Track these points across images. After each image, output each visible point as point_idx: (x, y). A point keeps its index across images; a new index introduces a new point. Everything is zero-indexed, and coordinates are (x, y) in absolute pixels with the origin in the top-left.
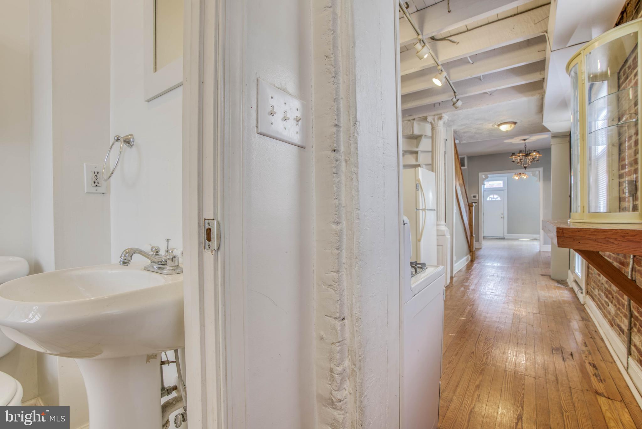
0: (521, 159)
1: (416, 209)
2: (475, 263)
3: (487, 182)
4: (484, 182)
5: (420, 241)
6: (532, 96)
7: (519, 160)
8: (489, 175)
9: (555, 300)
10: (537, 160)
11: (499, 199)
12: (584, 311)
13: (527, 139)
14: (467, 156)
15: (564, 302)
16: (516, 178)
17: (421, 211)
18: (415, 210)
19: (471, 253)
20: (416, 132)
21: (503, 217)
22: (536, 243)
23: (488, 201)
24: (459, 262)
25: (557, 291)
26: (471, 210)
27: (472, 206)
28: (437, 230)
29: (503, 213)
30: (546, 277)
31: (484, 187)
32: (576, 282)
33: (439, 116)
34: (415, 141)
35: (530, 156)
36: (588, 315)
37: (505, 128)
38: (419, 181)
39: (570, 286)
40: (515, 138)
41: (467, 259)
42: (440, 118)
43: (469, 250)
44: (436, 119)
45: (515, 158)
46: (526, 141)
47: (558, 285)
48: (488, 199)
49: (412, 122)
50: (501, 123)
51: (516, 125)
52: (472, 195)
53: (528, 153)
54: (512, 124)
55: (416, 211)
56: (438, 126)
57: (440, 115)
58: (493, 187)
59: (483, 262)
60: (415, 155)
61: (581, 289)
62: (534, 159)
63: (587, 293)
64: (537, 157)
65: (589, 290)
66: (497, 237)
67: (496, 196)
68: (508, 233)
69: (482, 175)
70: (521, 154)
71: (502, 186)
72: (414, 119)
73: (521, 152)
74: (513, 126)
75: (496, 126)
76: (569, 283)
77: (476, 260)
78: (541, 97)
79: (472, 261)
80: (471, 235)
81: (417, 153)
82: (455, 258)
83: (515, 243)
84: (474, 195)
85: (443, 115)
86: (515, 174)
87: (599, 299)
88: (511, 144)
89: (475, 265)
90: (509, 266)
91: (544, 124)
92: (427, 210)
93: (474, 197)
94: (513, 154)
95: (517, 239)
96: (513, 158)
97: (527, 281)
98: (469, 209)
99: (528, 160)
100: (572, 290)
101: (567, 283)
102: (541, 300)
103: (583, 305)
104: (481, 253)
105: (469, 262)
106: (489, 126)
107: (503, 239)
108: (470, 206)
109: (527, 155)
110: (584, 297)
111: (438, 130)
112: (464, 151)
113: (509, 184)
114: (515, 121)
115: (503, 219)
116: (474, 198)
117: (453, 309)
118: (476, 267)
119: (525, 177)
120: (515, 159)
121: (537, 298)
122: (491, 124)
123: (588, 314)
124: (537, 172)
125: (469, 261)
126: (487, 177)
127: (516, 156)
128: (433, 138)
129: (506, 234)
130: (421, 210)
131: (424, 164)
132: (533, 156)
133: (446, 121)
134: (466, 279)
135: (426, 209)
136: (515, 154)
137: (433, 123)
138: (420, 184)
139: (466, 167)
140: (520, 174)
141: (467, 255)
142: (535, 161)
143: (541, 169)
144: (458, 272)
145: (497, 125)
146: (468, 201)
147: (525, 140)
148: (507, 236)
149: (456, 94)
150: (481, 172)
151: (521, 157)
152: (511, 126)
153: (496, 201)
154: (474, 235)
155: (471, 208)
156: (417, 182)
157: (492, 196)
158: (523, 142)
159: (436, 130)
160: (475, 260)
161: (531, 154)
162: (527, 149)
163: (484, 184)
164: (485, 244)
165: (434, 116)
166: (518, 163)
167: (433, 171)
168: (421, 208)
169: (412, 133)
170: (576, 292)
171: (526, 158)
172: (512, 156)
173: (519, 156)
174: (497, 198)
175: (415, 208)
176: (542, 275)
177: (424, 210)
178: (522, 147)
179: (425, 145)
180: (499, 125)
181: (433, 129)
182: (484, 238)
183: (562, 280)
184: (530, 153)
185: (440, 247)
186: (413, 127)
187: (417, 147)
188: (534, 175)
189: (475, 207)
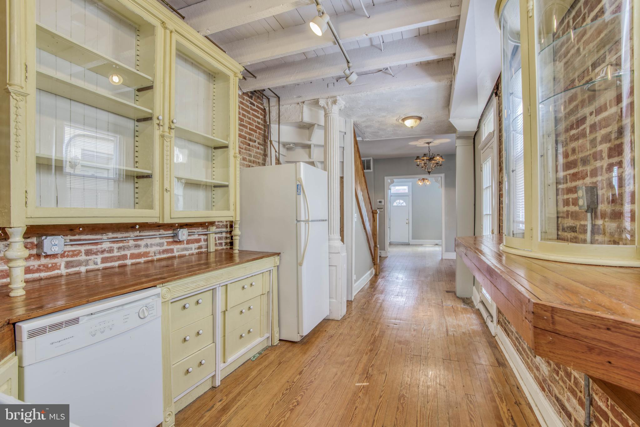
0: (425, 163)
1: (297, 220)
2: (379, 278)
3: (394, 187)
4: (390, 187)
5: (301, 264)
6: (440, 81)
7: (423, 164)
8: (394, 180)
9: (464, 331)
10: (440, 165)
11: (404, 204)
12: (497, 348)
13: (431, 142)
14: (373, 158)
15: (474, 332)
16: (420, 183)
17: (303, 224)
18: (295, 222)
19: (375, 266)
20: (307, 119)
21: (408, 223)
22: (438, 249)
23: (394, 206)
24: (361, 279)
25: (464, 315)
26: (375, 217)
27: (377, 213)
28: (330, 247)
29: (408, 219)
30: (451, 293)
31: (391, 192)
32: (482, 302)
33: (333, 99)
34: (307, 131)
35: (434, 160)
36: (502, 354)
37: (409, 123)
38: (300, 180)
39: (477, 307)
40: (420, 141)
41: (371, 273)
42: (335, 102)
43: (373, 262)
44: (330, 103)
45: (419, 161)
46: (430, 145)
47: (465, 306)
48: (395, 204)
49: (301, 105)
50: (406, 117)
51: (422, 121)
52: (378, 200)
53: (432, 157)
54: (417, 119)
55: (297, 224)
56: (332, 112)
57: (335, 99)
58: (399, 192)
59: (387, 275)
60: (307, 150)
61: (492, 317)
62: (437, 164)
63: (499, 322)
64: (441, 162)
65: (501, 320)
66: (403, 242)
67: (402, 201)
68: (413, 239)
69: (387, 180)
70: (425, 158)
71: (407, 191)
72: (304, 102)
73: (425, 155)
74: (418, 121)
75: (400, 121)
76: (475, 303)
77: (381, 273)
78: (449, 84)
79: (376, 275)
80: (375, 246)
81: (309, 147)
82: (354, 277)
83: (420, 249)
84: (380, 200)
85: (338, 98)
86: (419, 180)
87: (517, 338)
88: (415, 147)
89: (380, 280)
90: (414, 280)
91: (451, 120)
92: (312, 221)
93: (380, 202)
94: (418, 158)
95: (421, 245)
96: (417, 161)
97: (433, 302)
98: (373, 217)
99: (432, 165)
100: (478, 313)
101: (472, 302)
102: (450, 333)
103: (494, 337)
104: (387, 262)
105: (373, 277)
106: (392, 120)
107: (408, 244)
108: (374, 213)
109: (431, 159)
110: (495, 327)
111: (332, 117)
112: (369, 152)
113: (414, 189)
114: (420, 115)
115: (408, 224)
116: (380, 204)
117: (343, 363)
118: (379, 283)
119: (428, 183)
120: (420, 163)
121: (445, 329)
122: (395, 118)
123: (502, 352)
124: (440, 178)
125: (373, 275)
126: (392, 182)
127: (420, 159)
128: (325, 128)
129: (411, 240)
130: (303, 221)
131: (319, 162)
132: (436, 161)
133: (343, 107)
134: (367, 303)
135: (310, 220)
136: (420, 157)
137: (327, 108)
138: (301, 185)
139: (372, 170)
140: (423, 179)
141: (370, 268)
142: (438, 166)
143: (443, 175)
144: (358, 292)
145: (401, 119)
146: (371, 208)
147: (428, 143)
148: (412, 242)
149: (350, 65)
150: (387, 176)
151: (425, 160)
152: (416, 122)
153: (402, 206)
154: (378, 246)
155: (375, 215)
156: (298, 183)
157: (398, 201)
158: (427, 145)
159: (330, 117)
160: (379, 273)
161: (435, 159)
162: (431, 154)
163: (390, 189)
164: (391, 252)
165: (327, 99)
166: (422, 167)
167: (325, 170)
168: (303, 218)
169: (301, 120)
170: (485, 319)
171: (430, 162)
172: (416, 159)
173: (423, 160)
174: (402, 203)
175: (295, 220)
176: (447, 292)
177: (307, 221)
178: (426, 151)
179: (317, 137)
180: (404, 120)
181: (326, 115)
182: (390, 244)
183: (467, 298)
184: (434, 157)
185: (334, 268)
186: (302, 113)
187: (309, 140)
188: (437, 181)
189: (379, 214)
